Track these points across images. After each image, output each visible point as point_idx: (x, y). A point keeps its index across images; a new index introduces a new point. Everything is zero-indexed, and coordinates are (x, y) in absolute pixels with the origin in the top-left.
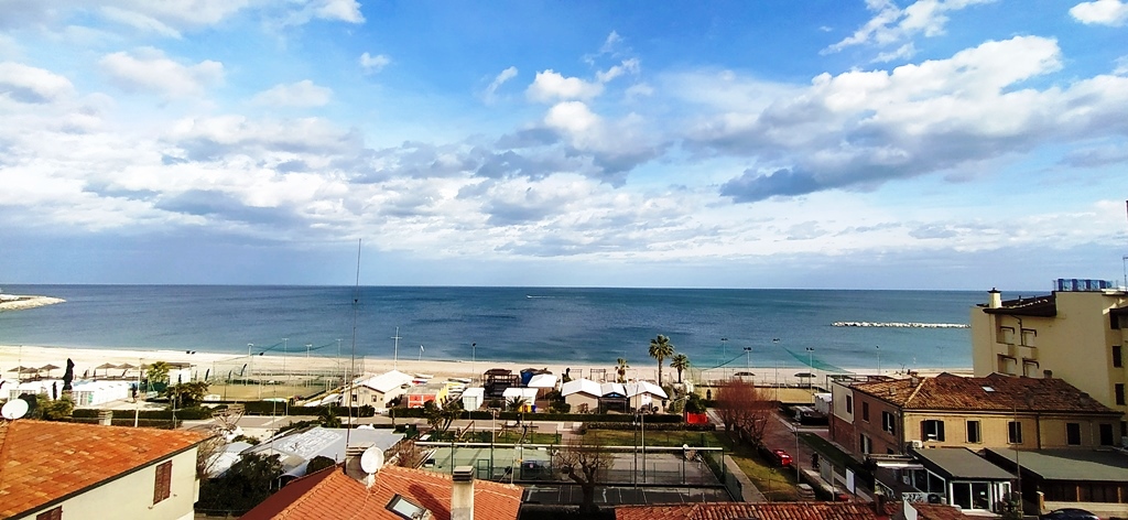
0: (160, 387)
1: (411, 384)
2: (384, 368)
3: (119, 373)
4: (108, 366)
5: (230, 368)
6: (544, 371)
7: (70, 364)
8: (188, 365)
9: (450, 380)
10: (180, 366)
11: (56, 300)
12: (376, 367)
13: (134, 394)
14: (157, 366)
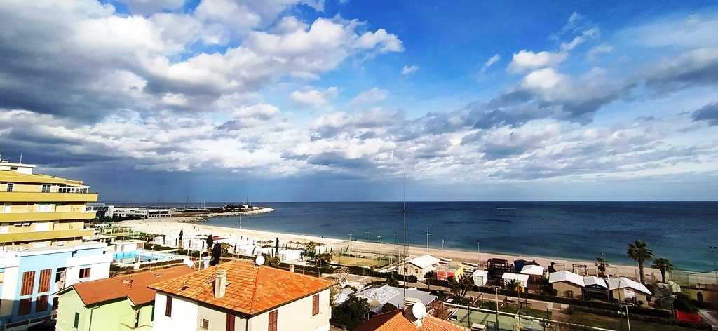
0: (312, 255)
1: (438, 264)
2: (421, 252)
3: (295, 246)
4: (291, 242)
5: (341, 247)
6: (533, 263)
7: (278, 241)
8: (323, 244)
9: (463, 264)
10: (319, 244)
11: (271, 210)
12: (416, 252)
13: (302, 258)
14: (311, 243)
